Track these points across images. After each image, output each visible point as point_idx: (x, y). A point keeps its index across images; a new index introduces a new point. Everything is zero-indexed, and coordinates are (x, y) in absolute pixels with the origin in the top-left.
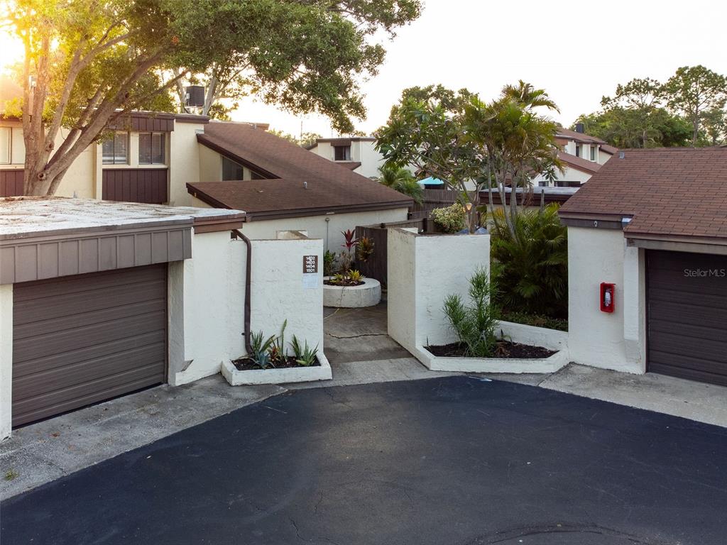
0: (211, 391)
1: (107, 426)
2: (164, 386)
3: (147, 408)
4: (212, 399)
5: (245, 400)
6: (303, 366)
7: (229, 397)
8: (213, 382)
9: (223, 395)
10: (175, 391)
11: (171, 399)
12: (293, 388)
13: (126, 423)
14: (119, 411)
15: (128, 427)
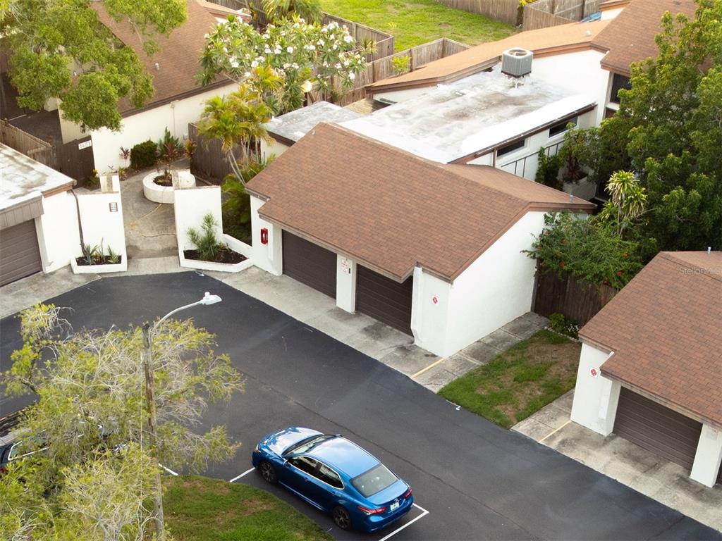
0: (64, 277)
1: (16, 296)
2: (41, 272)
3: (33, 286)
4: (64, 282)
5: (79, 284)
6: (112, 263)
7: (72, 281)
8: (65, 271)
9: (69, 280)
10: (46, 276)
11: (44, 281)
12: (104, 276)
13: (24, 294)
14: (20, 288)
15: (25, 297)
